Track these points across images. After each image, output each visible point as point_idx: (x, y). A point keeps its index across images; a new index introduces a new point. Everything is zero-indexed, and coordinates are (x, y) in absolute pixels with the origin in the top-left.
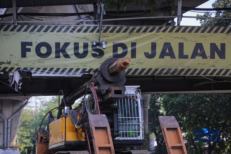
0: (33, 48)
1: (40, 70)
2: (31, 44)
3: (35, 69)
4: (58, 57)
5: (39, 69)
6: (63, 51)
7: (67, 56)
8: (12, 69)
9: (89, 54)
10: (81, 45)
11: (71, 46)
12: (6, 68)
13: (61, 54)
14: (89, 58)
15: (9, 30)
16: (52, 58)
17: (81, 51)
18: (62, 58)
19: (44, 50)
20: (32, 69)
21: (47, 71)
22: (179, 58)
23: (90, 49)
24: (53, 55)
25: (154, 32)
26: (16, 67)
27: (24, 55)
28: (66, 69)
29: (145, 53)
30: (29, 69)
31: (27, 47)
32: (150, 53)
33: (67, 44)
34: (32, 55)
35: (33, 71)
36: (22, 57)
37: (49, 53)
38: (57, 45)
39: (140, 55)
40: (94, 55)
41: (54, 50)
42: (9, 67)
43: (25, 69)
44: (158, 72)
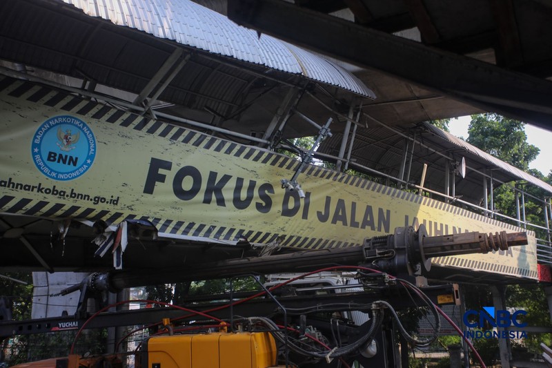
0: (170, 175)
1: (172, 225)
2: (168, 166)
3: (162, 222)
4: (207, 201)
5: (169, 222)
6: (218, 190)
7: (221, 202)
8: (118, 215)
9: (253, 203)
10: (246, 184)
11: (232, 184)
12: (104, 213)
13: (214, 197)
14: (251, 211)
15: (132, 126)
16: (196, 203)
17: (244, 195)
18: (214, 204)
19: (187, 183)
20: (157, 220)
21: (183, 228)
22: (351, 226)
23: (256, 193)
24: (200, 196)
25: (331, 179)
26: (127, 213)
27: (149, 189)
28: (214, 227)
29: (318, 212)
30: (151, 220)
31: (161, 171)
32: (323, 214)
33: (226, 178)
34: (164, 190)
35: (158, 226)
36: (145, 191)
37: (194, 192)
38: (213, 175)
39: (312, 215)
40: (259, 206)
41: (204, 186)
42: (113, 210)
43: (144, 219)
44: (334, 245)
